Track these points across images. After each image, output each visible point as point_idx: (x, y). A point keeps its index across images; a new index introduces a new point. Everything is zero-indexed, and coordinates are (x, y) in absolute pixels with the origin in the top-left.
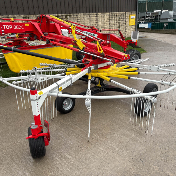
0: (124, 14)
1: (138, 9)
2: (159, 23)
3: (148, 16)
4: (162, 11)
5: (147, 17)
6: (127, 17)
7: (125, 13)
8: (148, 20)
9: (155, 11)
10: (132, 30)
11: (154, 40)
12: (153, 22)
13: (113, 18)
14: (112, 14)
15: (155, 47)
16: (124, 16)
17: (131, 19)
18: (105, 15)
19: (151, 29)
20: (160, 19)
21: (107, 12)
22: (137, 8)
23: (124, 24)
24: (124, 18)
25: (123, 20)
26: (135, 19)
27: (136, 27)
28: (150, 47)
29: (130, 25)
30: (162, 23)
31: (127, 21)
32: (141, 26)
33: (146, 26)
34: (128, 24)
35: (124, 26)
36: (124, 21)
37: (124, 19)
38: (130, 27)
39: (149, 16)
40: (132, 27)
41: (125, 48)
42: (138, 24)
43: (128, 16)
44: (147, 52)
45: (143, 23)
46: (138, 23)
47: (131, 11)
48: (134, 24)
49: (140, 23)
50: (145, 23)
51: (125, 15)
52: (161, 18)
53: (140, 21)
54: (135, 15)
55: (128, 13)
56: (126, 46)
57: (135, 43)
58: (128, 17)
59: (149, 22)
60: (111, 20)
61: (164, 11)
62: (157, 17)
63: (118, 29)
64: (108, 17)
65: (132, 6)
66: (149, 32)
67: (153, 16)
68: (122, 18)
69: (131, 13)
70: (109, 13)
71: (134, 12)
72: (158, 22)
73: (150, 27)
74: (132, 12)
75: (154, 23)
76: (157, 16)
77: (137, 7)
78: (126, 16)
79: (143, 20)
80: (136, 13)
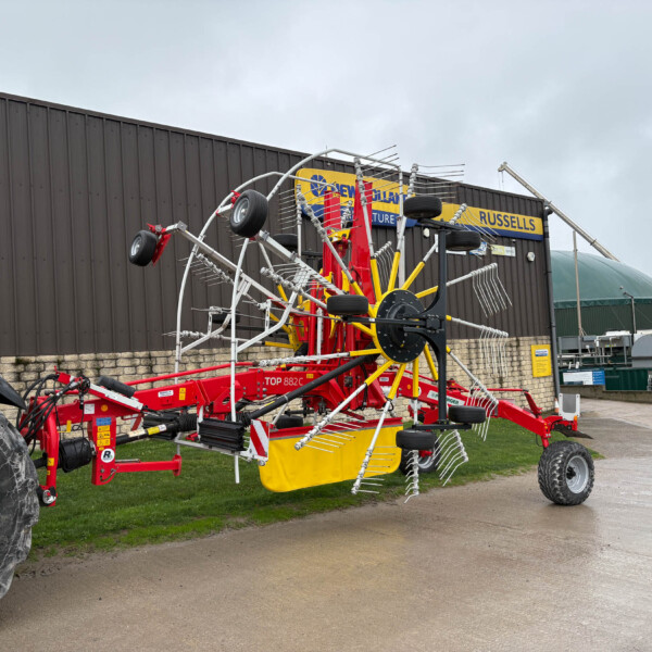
0: (515, 344)
1: (554, 329)
2: (631, 371)
3: (588, 347)
4: (633, 332)
5: (585, 351)
6: (522, 353)
7: (518, 341)
8: (590, 360)
9: (610, 334)
10: (543, 390)
11: (621, 424)
12: (609, 366)
13: (481, 356)
14: (476, 343)
15: (628, 444)
16: (515, 349)
17: (538, 358)
18: (457, 346)
19: (604, 389)
20: (630, 359)
21: (460, 337)
22: (551, 327)
23: (517, 374)
24: (515, 354)
25: (512, 361)
26: (548, 358)
27: (555, 381)
28: (612, 445)
29: (536, 375)
30: (638, 371)
31: (523, 363)
32: (568, 377)
33: (587, 378)
34: (529, 372)
35: (517, 378)
36: (516, 364)
37: (515, 358)
38: (536, 382)
39: (591, 350)
40: (542, 380)
41: (543, 438)
42: (559, 371)
43: (527, 348)
44: (603, 458)
45: (573, 369)
46: (560, 368)
47: (534, 335)
48: (548, 370)
49: (565, 369)
50: (582, 369)
51: (518, 346)
52: (634, 354)
53: (565, 364)
54: (549, 346)
55: (524, 340)
56: (548, 431)
57: (573, 424)
58: (528, 353)
59: (596, 366)
60: (474, 361)
61: (639, 334)
62: (618, 352)
63: (498, 386)
64: (466, 351)
65: (536, 321)
66: (601, 398)
67: (607, 350)
68: (509, 354)
69: (536, 340)
70: (466, 341)
71: (544, 337)
72: (627, 368)
73: (602, 383)
74: (539, 337)
75: (611, 369)
76: (621, 349)
77: (551, 323)
78: (522, 348)
79: (571, 360)
80: (551, 340)
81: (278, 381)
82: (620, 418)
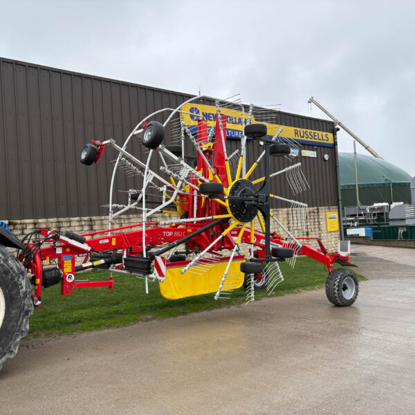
0: (316, 211)
1: (340, 202)
2: (388, 228)
3: (362, 213)
4: (390, 203)
5: (360, 215)
6: (321, 217)
7: (318, 209)
8: (365, 221)
9: (376, 205)
10: (334, 239)
11: (382, 260)
12: (375, 224)
13: (295, 218)
14: (292, 211)
15: (383, 272)
16: (316, 214)
17: (330, 220)
18: (280, 213)
19: (372, 239)
20: (388, 220)
21: (282, 207)
22: (338, 201)
23: (317, 229)
24: (316, 217)
25: (314, 222)
26: (337, 220)
27: (341, 234)
28: (374, 272)
29: (329, 230)
30: (393, 227)
31: (321, 223)
32: (350, 232)
33: (362, 232)
34: (324, 228)
35: (317, 232)
36: (316, 223)
37: (316, 220)
38: (329, 234)
39: (364, 214)
40: (333, 234)
41: (329, 267)
42: (343, 229)
43: (324, 213)
44: (367, 280)
45: (353, 227)
46: (344, 226)
47: (328, 205)
48: (337, 228)
49: (349, 227)
50: (358, 226)
51: (318, 212)
52: (390, 217)
53: (348, 224)
54: (337, 212)
55: (322, 209)
56: (331, 263)
57: (346, 258)
58: (324, 217)
59: (367, 225)
60: (291, 222)
61: (394, 205)
62: (381, 215)
63: (305, 237)
64: (286, 216)
65: (329, 197)
66: (370, 245)
67: (374, 214)
68: (312, 217)
69: (329, 209)
70: (286, 209)
71: (334, 207)
72: (386, 226)
73: (370, 235)
74: (331, 207)
75: (377, 226)
76: (382, 214)
77: (338, 198)
78: (320, 214)
79: (353, 221)
80: (339, 209)
81: (170, 234)
82: (380, 256)
